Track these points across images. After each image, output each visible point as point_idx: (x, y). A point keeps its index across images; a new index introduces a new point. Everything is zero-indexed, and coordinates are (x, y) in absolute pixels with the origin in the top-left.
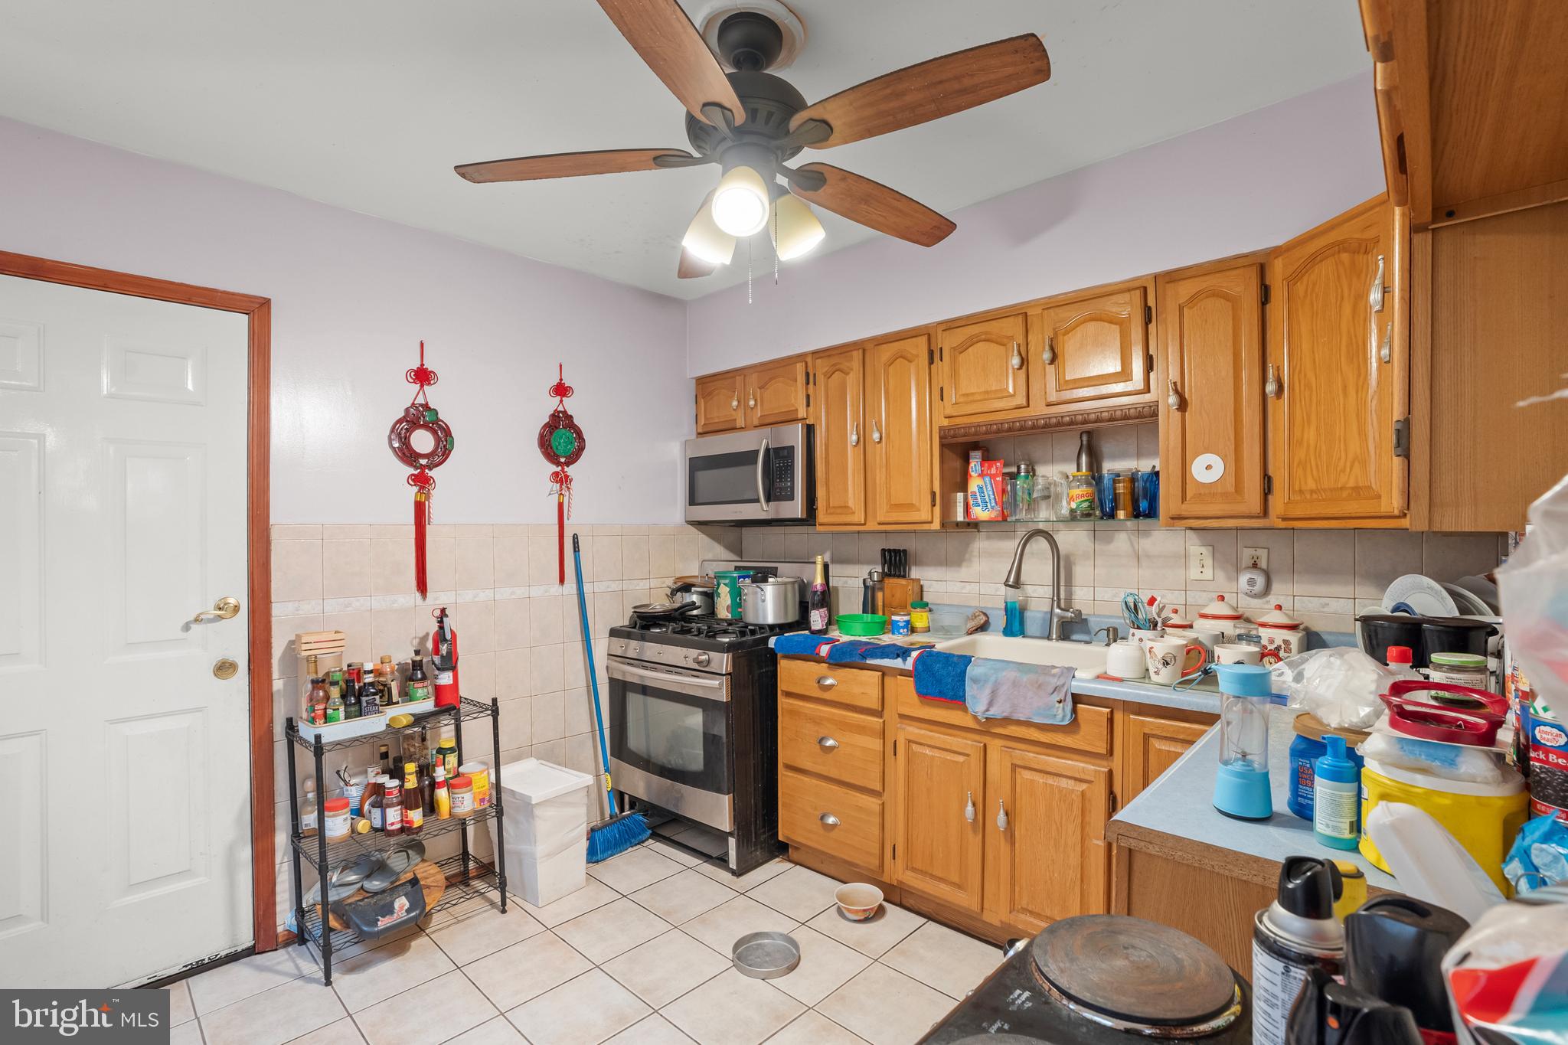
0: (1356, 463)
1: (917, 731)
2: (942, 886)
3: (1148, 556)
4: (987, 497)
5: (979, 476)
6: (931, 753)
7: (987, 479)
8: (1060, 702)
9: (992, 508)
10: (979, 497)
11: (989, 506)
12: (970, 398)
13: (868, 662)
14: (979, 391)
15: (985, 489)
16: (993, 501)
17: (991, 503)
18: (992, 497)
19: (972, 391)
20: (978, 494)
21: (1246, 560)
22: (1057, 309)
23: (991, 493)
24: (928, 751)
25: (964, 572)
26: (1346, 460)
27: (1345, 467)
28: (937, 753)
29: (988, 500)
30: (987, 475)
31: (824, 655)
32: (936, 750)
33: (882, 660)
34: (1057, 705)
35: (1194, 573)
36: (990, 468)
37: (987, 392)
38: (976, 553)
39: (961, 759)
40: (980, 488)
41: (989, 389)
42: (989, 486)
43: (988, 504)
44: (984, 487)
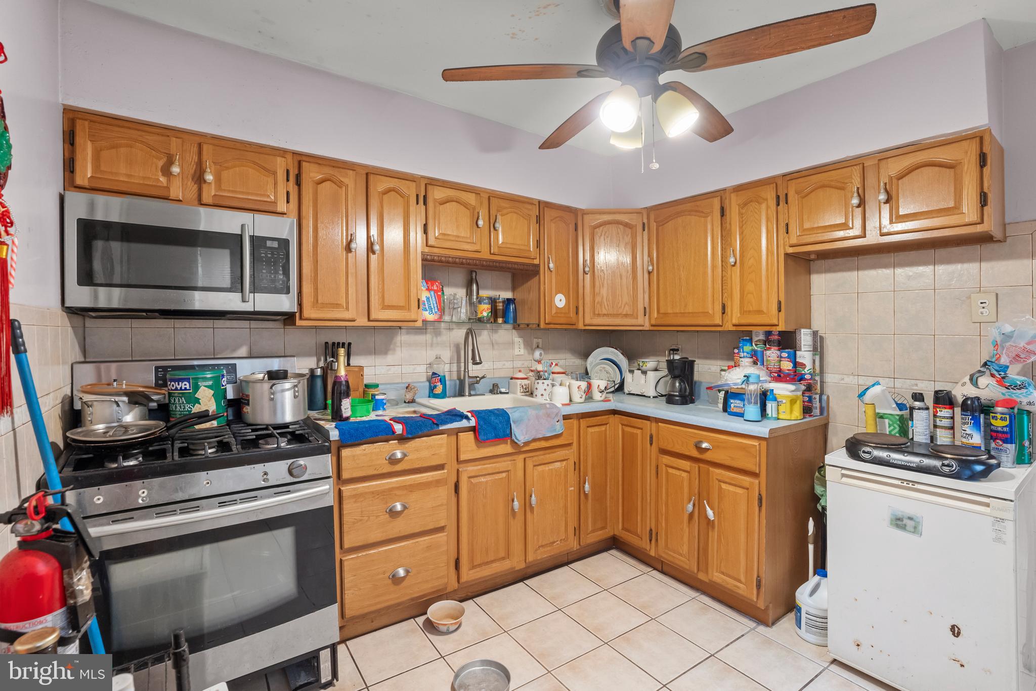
0: (627, 305)
1: (476, 468)
2: (494, 565)
3: (497, 344)
4: (432, 305)
5: (427, 290)
6: (485, 480)
7: (432, 293)
8: (558, 422)
9: (436, 313)
10: (427, 305)
11: (434, 312)
12: (446, 237)
13: (440, 428)
14: (452, 234)
15: (431, 300)
16: (436, 308)
17: (435, 310)
18: (435, 305)
19: (449, 233)
20: (426, 303)
21: (535, 346)
22: (499, 199)
23: (435, 302)
24: (483, 479)
25: (390, 358)
26: (622, 304)
27: (621, 306)
28: (489, 478)
29: (432, 307)
30: (432, 290)
31: (401, 432)
32: (488, 476)
33: (452, 424)
34: (557, 423)
35: (517, 352)
36: (432, 285)
37: (458, 237)
38: (399, 344)
39: (504, 475)
40: (428, 299)
41: (460, 235)
42: (433, 298)
43: (433, 310)
44: (430, 298)
